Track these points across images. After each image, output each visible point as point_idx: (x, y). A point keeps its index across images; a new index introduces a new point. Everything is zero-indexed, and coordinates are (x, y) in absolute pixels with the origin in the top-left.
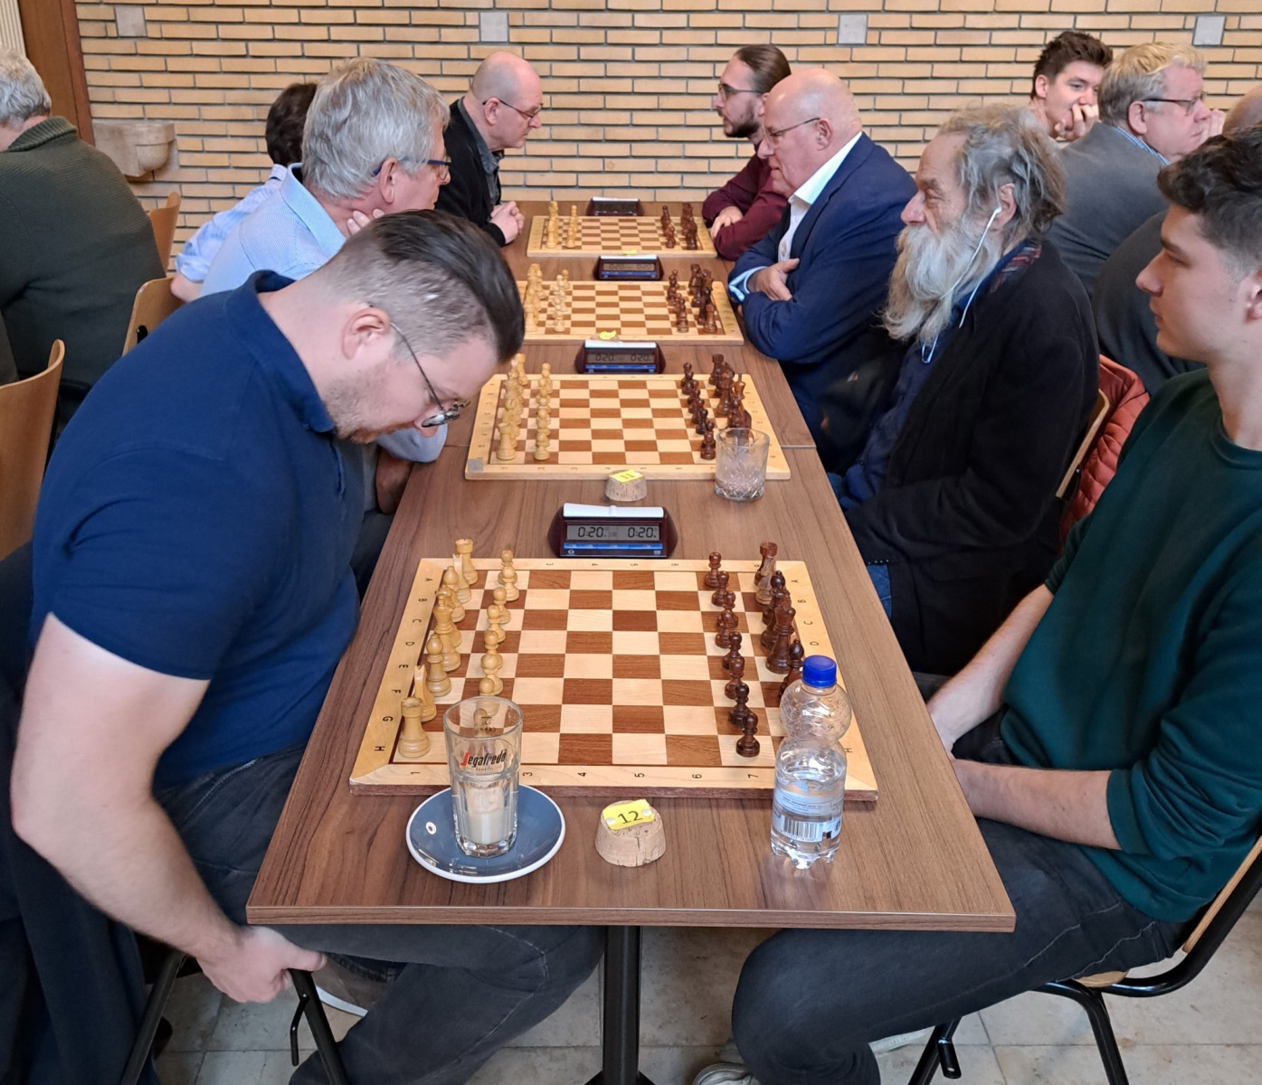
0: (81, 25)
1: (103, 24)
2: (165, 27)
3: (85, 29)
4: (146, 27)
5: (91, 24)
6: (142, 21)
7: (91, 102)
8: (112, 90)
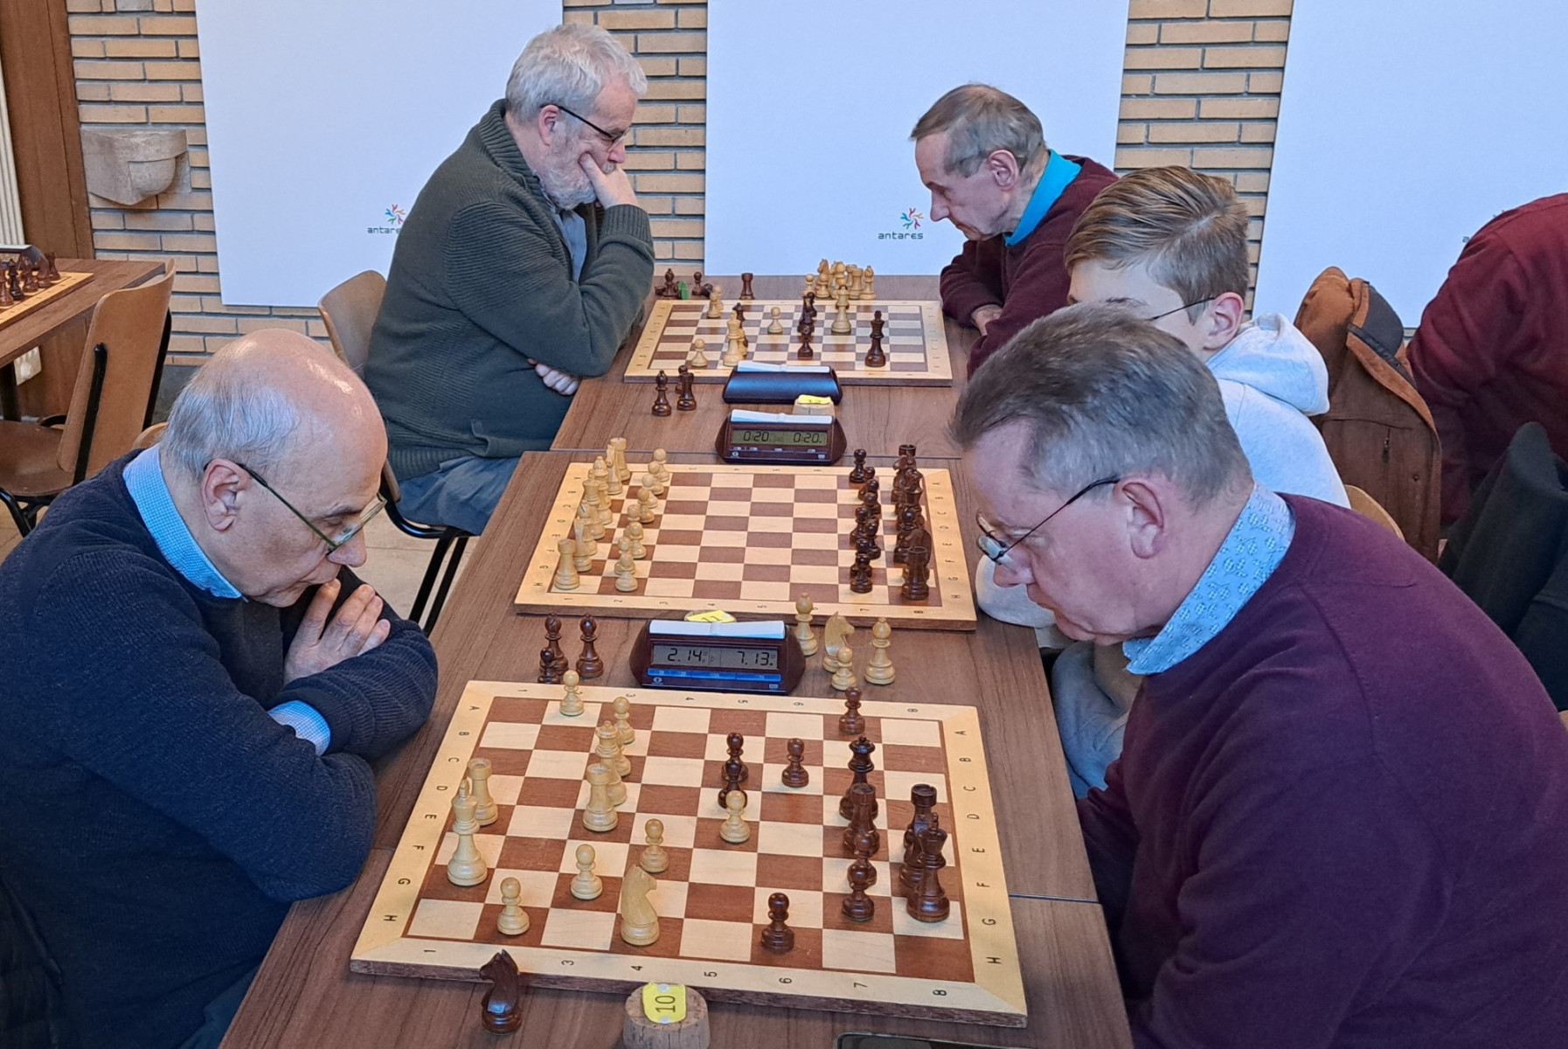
7: (81, 102)
8: (107, 83)
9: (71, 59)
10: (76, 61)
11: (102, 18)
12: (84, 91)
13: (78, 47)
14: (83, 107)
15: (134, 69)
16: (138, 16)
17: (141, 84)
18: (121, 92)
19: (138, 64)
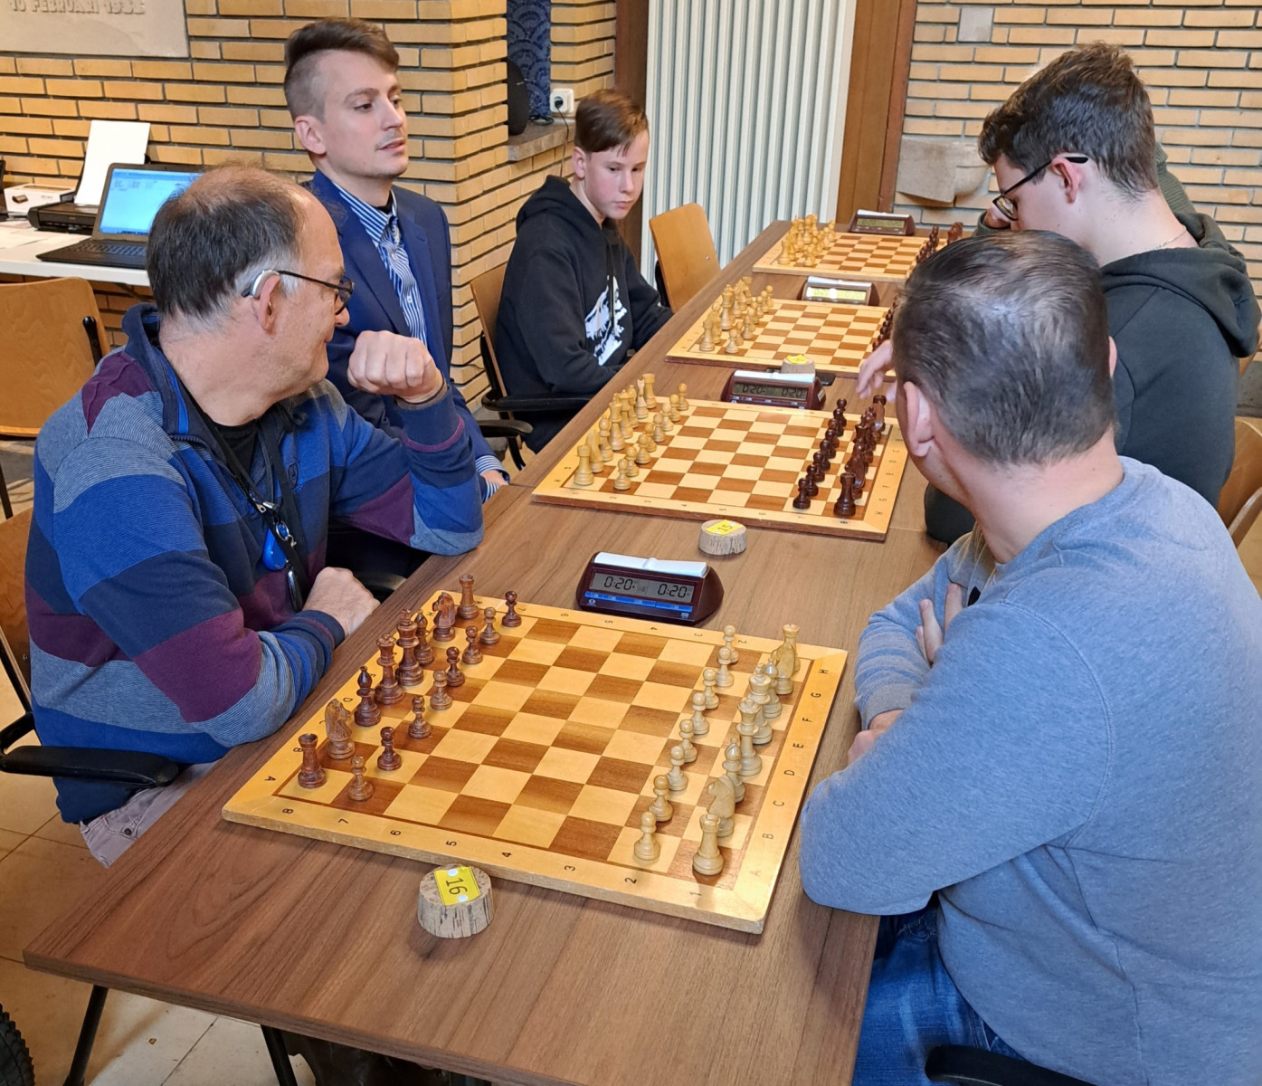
0: (918, 28)
1: (942, 28)
2: (1014, 31)
3: (922, 33)
4: (992, 30)
5: (930, 27)
6: (990, 24)
7: (906, 116)
8: (934, 102)
9: (908, 79)
10: (910, 82)
11: (943, 46)
12: (912, 107)
13: (917, 71)
14: (908, 120)
15: (962, 91)
16: (975, 46)
17: (964, 103)
18: (945, 109)
19: (966, 86)
